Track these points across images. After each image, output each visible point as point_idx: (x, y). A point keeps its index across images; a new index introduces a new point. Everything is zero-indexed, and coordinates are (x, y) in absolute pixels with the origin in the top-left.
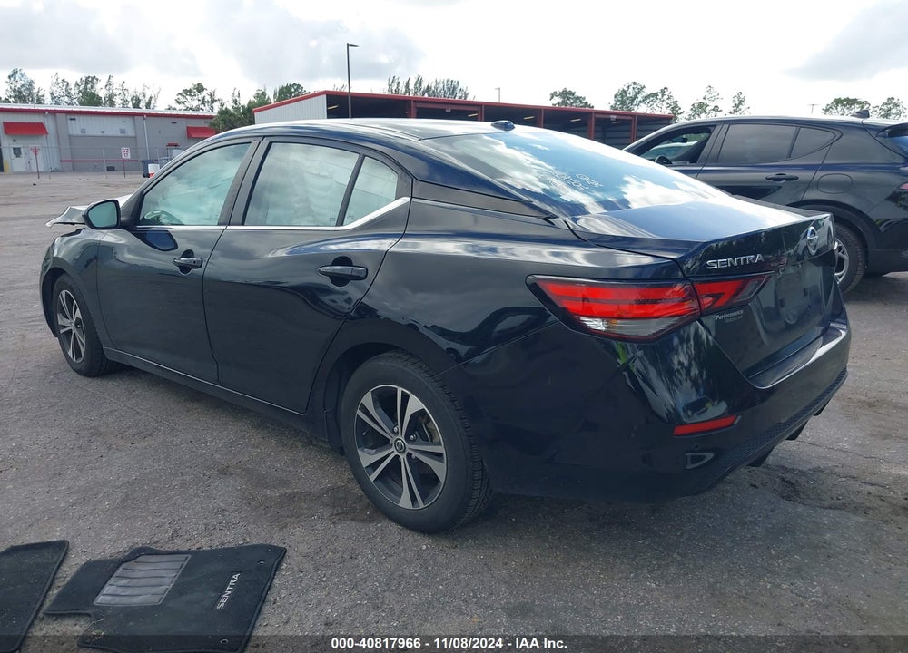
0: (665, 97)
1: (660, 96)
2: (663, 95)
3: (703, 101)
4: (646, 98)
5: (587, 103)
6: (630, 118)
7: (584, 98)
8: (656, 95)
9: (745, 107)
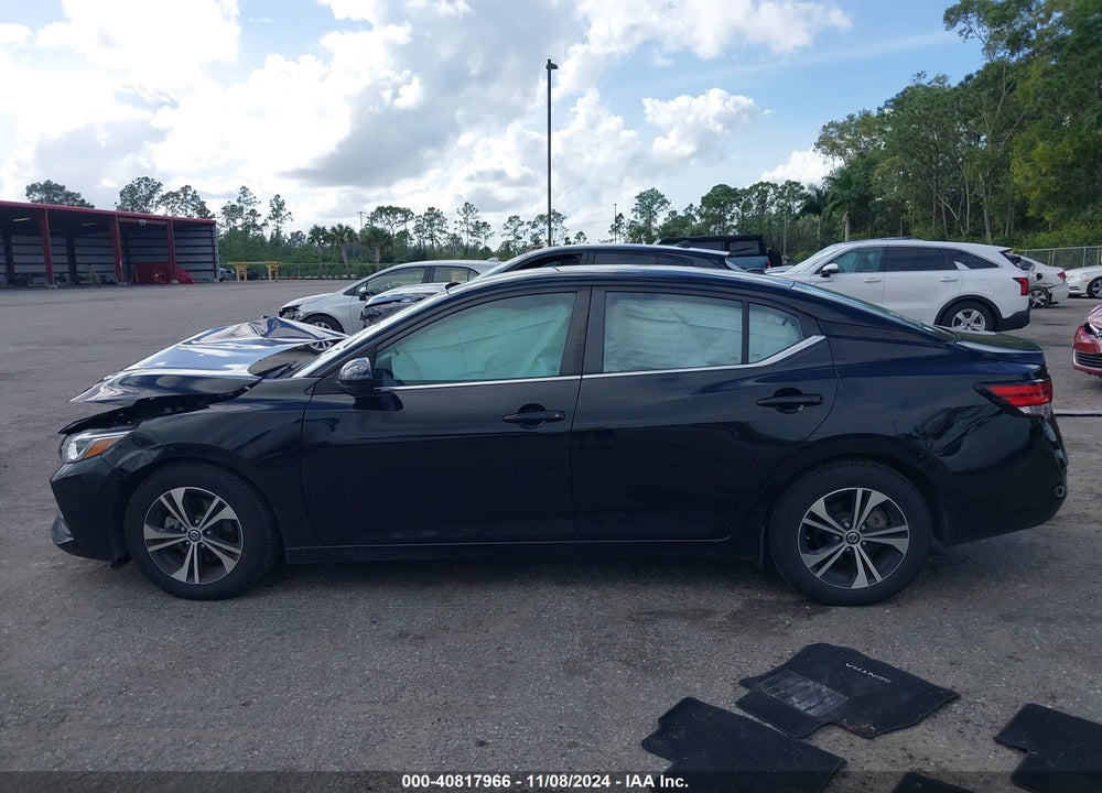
0: (189, 197)
1: (182, 197)
2: (185, 195)
3: (237, 204)
4: (164, 198)
5: (83, 201)
6: (164, 223)
7: (79, 195)
8: (177, 194)
9: (287, 212)
